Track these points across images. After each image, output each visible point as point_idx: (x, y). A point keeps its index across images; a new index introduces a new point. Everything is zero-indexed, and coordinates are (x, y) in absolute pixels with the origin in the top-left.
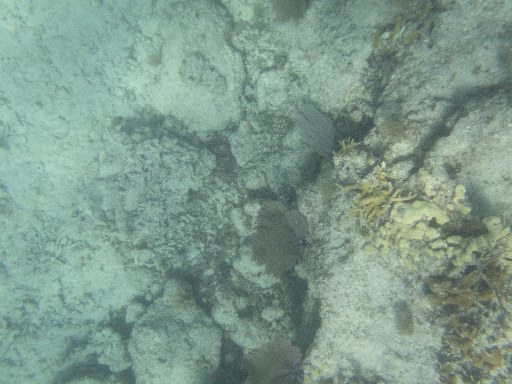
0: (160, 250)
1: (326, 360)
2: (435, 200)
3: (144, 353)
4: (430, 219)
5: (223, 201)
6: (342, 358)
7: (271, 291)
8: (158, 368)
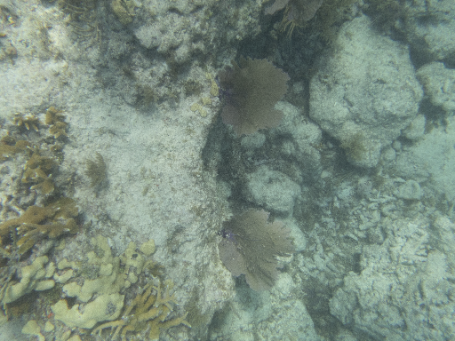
0: (388, 198)
1: (194, 115)
2: (69, 333)
3: (402, 88)
4: (75, 307)
5: (317, 257)
6: (177, 120)
7: (256, 163)
8: (385, 72)
